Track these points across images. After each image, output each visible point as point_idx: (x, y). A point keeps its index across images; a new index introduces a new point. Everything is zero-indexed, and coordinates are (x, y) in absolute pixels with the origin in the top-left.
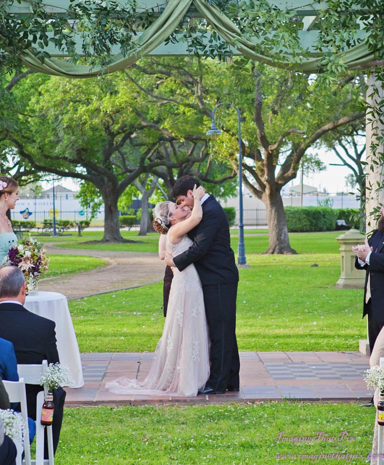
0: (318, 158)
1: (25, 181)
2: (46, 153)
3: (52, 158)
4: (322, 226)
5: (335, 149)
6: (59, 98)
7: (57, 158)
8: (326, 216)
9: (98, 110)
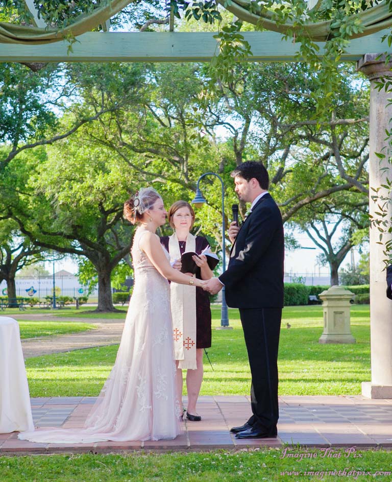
0: (293, 238)
1: (29, 261)
2: (45, 230)
3: (50, 234)
4: (296, 301)
5: (307, 231)
6: (55, 177)
7: (55, 234)
8: (299, 292)
9: (91, 187)
